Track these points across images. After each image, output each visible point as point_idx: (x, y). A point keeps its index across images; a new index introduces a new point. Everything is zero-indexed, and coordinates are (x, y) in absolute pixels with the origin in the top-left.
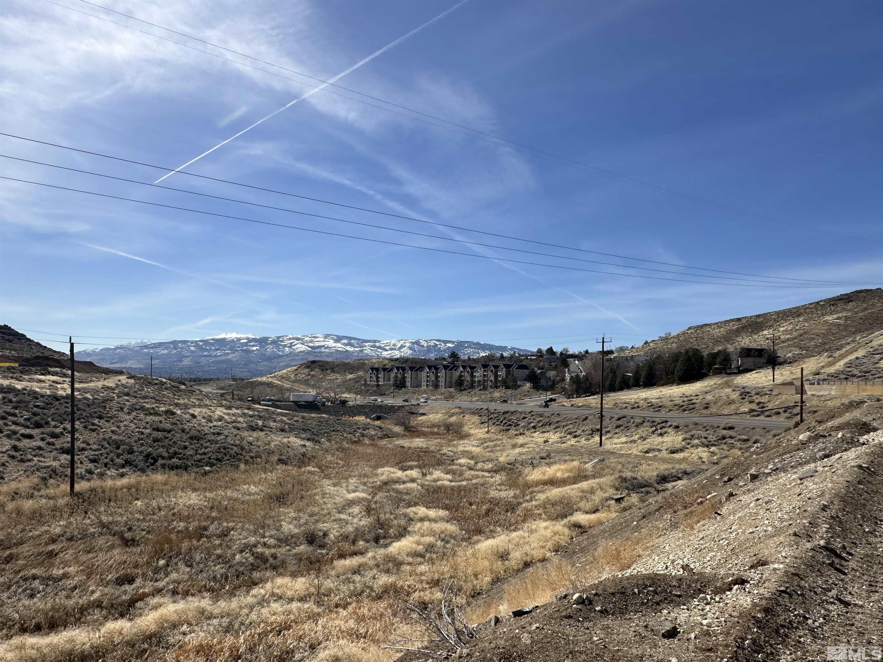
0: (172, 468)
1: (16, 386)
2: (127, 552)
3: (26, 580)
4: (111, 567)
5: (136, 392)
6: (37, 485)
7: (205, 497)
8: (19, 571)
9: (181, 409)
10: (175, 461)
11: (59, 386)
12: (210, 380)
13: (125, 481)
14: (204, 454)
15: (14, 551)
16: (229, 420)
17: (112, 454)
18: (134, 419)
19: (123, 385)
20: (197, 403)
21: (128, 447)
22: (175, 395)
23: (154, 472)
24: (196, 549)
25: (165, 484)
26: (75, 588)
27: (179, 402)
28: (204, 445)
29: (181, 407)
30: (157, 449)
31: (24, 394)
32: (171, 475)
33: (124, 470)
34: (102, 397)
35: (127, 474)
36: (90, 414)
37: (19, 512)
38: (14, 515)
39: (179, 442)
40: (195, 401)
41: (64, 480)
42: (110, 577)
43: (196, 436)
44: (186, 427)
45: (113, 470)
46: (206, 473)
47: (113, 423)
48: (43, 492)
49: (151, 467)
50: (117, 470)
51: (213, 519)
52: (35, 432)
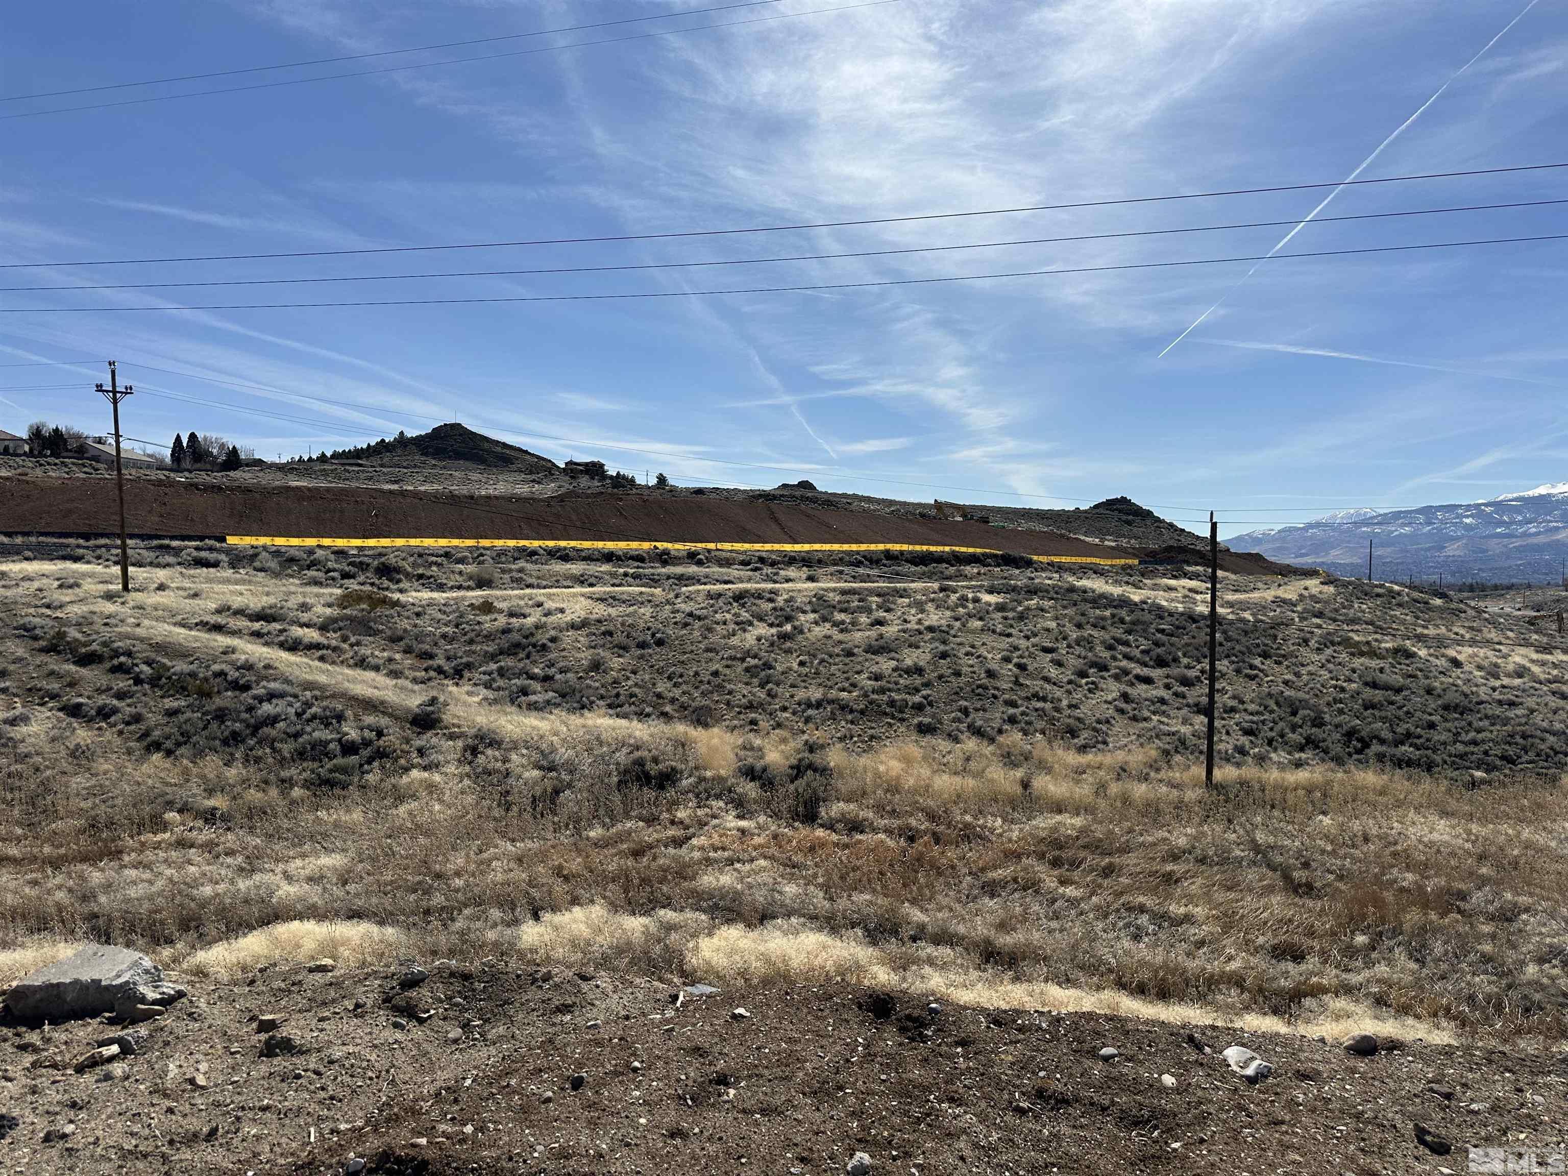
0: (1399, 763)
1: (1132, 597)
2: (1295, 905)
3: (1130, 909)
4: (1265, 923)
5: (1336, 610)
6: (1156, 761)
7: (1469, 832)
8: (1122, 893)
9: (1429, 647)
10: (1406, 749)
11: (1198, 597)
12: (1510, 587)
13: (1302, 776)
14: (1475, 743)
15: (1116, 860)
16: (1543, 677)
17: (1281, 724)
18: (1328, 661)
19: (1312, 597)
20: (1468, 636)
21: (1312, 714)
23: (1361, 766)
24: (1435, 931)
25: (1382, 792)
26: (1201, 944)
27: (1426, 632)
28: (1475, 724)
29: (1430, 644)
30: (1370, 724)
31: (1143, 610)
32: (1396, 778)
33: (1303, 756)
34: (1271, 619)
35: (1308, 764)
36: (1248, 648)
37: (1126, 800)
38: (1119, 804)
39: (1419, 714)
40: (1462, 631)
41: (1198, 758)
42: (1261, 940)
43: (1457, 705)
44: (1437, 684)
45: (1283, 754)
46: (1474, 784)
47: (1288, 667)
48: (1162, 775)
49: (1355, 756)
50: (1290, 753)
51: (1483, 881)
52: (1156, 673)
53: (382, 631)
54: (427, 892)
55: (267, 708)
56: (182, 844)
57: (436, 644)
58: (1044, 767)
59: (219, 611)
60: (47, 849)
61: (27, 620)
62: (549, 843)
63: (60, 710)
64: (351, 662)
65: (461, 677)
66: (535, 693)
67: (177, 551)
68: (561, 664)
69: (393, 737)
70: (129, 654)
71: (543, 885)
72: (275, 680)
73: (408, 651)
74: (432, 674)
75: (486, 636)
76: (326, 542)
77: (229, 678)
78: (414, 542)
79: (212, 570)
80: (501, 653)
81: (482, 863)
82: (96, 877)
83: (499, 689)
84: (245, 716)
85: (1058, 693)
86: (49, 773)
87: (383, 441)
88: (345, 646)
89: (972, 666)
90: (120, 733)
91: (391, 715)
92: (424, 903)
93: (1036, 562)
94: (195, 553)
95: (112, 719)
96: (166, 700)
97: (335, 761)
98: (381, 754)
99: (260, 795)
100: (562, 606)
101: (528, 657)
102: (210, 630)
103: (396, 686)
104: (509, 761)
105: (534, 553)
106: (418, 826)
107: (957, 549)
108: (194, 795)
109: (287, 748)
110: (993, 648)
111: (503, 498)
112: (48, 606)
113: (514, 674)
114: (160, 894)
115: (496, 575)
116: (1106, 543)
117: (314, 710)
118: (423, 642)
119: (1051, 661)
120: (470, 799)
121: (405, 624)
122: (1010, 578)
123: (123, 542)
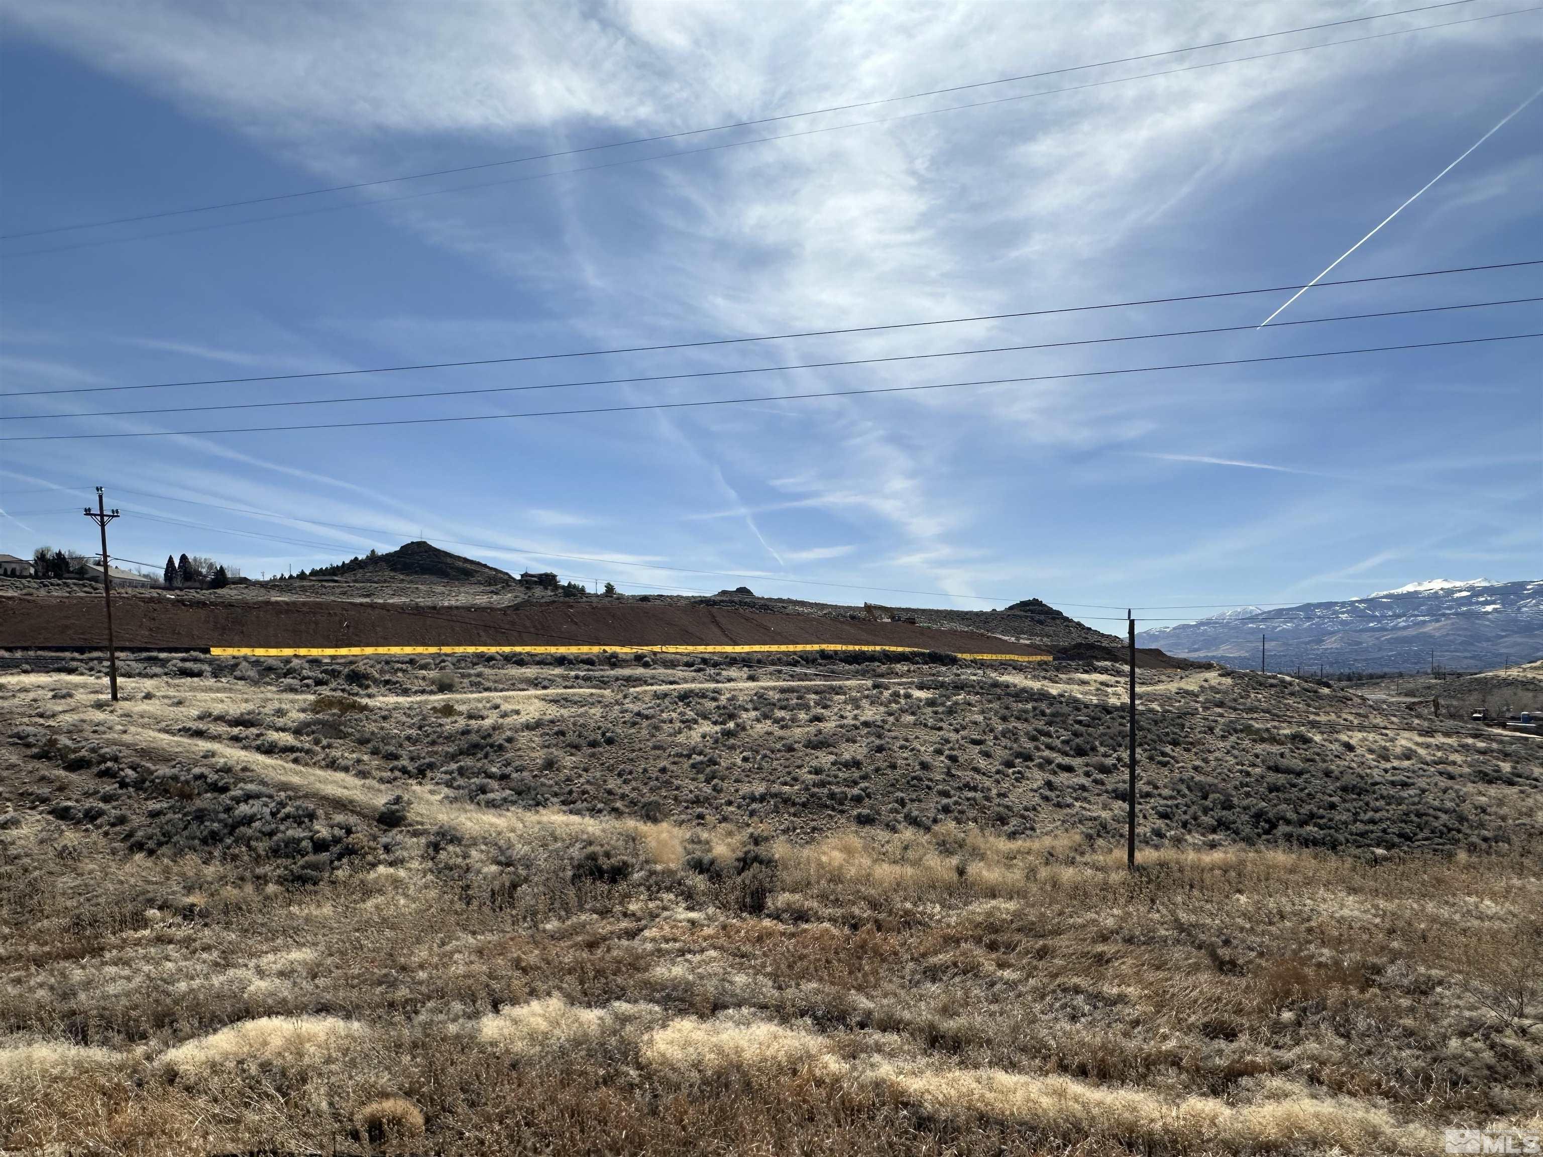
0: (1306, 842)
1: (1051, 691)
2: (1222, 982)
3: (1065, 990)
4: (1195, 1001)
5: (1235, 700)
6: (1080, 845)
7: (1376, 907)
8: (1057, 975)
9: (1322, 733)
10: (1310, 829)
11: (1110, 690)
12: (1384, 676)
13: (1217, 856)
14: (1372, 821)
15: (1049, 942)
16: (1429, 758)
17: (1194, 808)
19: (1212, 688)
20: (1356, 722)
21: (1221, 797)
22: (1309, 705)
23: (1270, 846)
25: (1292, 871)
26: (1138, 1022)
27: (1318, 718)
28: (1372, 804)
29: (1323, 730)
30: (1276, 805)
31: (1061, 703)
32: (1304, 857)
33: (1216, 837)
34: (1178, 709)
35: (1221, 845)
36: (1158, 736)
37: (1055, 884)
38: (1048, 888)
39: (1319, 795)
40: (1350, 718)
41: (1119, 842)
42: (1193, 1018)
43: (1354, 787)
44: (1334, 767)
45: (1196, 835)
46: (1376, 861)
48: (1088, 858)
49: (1264, 837)
50: (1203, 835)
51: (1396, 955)
52: (1077, 762)
53: (351, 734)
54: (393, 985)
55: (244, 809)
56: (160, 940)
57: (401, 746)
58: (977, 854)
59: (200, 718)
60: (32, 948)
61: (20, 728)
62: (508, 936)
63: (50, 813)
64: (323, 763)
65: (424, 776)
66: (492, 791)
67: (163, 663)
68: (518, 763)
69: (361, 835)
70: (115, 759)
71: (502, 977)
72: (252, 781)
73: (375, 752)
74: (397, 773)
75: (446, 738)
76: (303, 652)
77: (209, 780)
78: (382, 650)
79: (196, 679)
80: (461, 753)
81: (444, 955)
82: (77, 975)
83: (459, 788)
84: (223, 816)
85: (988, 783)
86: (37, 873)
87: (356, 559)
88: (318, 749)
89: (906, 759)
90: (106, 834)
91: (359, 814)
92: (389, 996)
93: (960, 660)
94: (180, 664)
95: (98, 821)
96: (149, 803)
97: (306, 858)
98: (350, 851)
99: (236, 891)
100: (517, 708)
101: (486, 757)
102: (192, 736)
103: (363, 786)
104: (469, 857)
105: (491, 658)
106: (385, 920)
107: (887, 648)
108: (174, 893)
109: (262, 846)
110: (925, 741)
111: (463, 608)
112: (41, 716)
113: (473, 773)
114: (137, 990)
115: (457, 680)
116: (1022, 641)
117: (288, 809)
118: (389, 744)
119: (980, 753)
120: (433, 894)
121: (372, 727)
122: (938, 674)
123: (112, 655)
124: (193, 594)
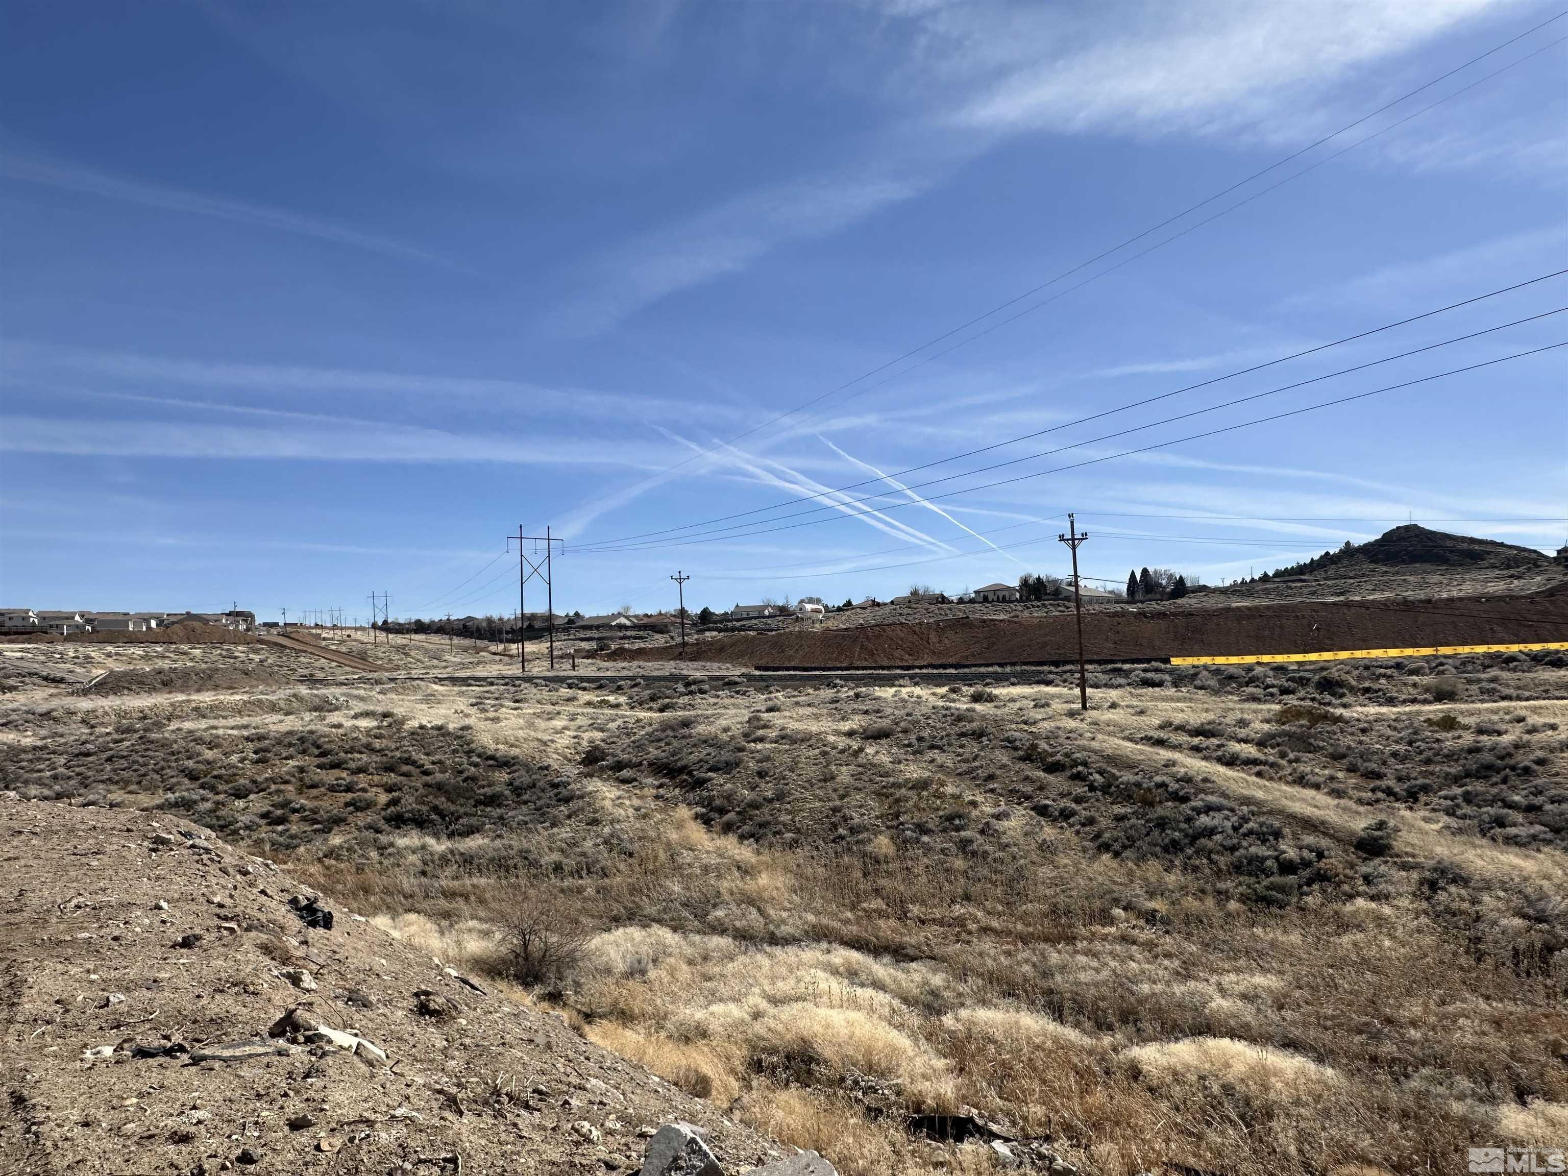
53: (1322, 748)
54: (1376, 1036)
55: (1204, 820)
56: (1124, 939)
57: (1384, 763)
59: (1161, 727)
60: (1019, 926)
61: (1010, 733)
62: (1539, 1010)
63: (1032, 809)
64: (1290, 778)
65: (1416, 800)
66: (1514, 825)
67: (1127, 674)
68: (1553, 792)
69: (1336, 860)
70: (1085, 764)
71: (1531, 1061)
72: (1212, 793)
73: (1352, 769)
74: (1380, 795)
75: (1447, 756)
76: (1266, 659)
77: (1170, 789)
78: (1359, 654)
79: (1157, 689)
80: (1468, 775)
81: (1445, 1016)
82: (1054, 958)
83: (1464, 817)
84: (1183, 826)
86: (1022, 862)
87: (1327, 553)
88: (1284, 762)
90: (1078, 833)
91: (1332, 837)
92: (1371, 1049)
94: (1142, 675)
95: (1071, 820)
96: (1115, 807)
97: (1271, 879)
98: (1322, 877)
99: (1197, 903)
100: (1552, 721)
101: (1504, 781)
102: (1153, 744)
103: (1337, 806)
104: (1479, 902)
105: (1511, 659)
106: (1365, 961)
108: (1137, 896)
109: (1223, 861)
111: (1469, 599)
112: (1025, 723)
113: (1485, 801)
114: (1105, 983)
115: (1460, 686)
117: (1251, 825)
118: (1370, 761)
120: (1429, 940)
121: (1348, 741)
123: (1082, 667)
124: (1154, 606)
